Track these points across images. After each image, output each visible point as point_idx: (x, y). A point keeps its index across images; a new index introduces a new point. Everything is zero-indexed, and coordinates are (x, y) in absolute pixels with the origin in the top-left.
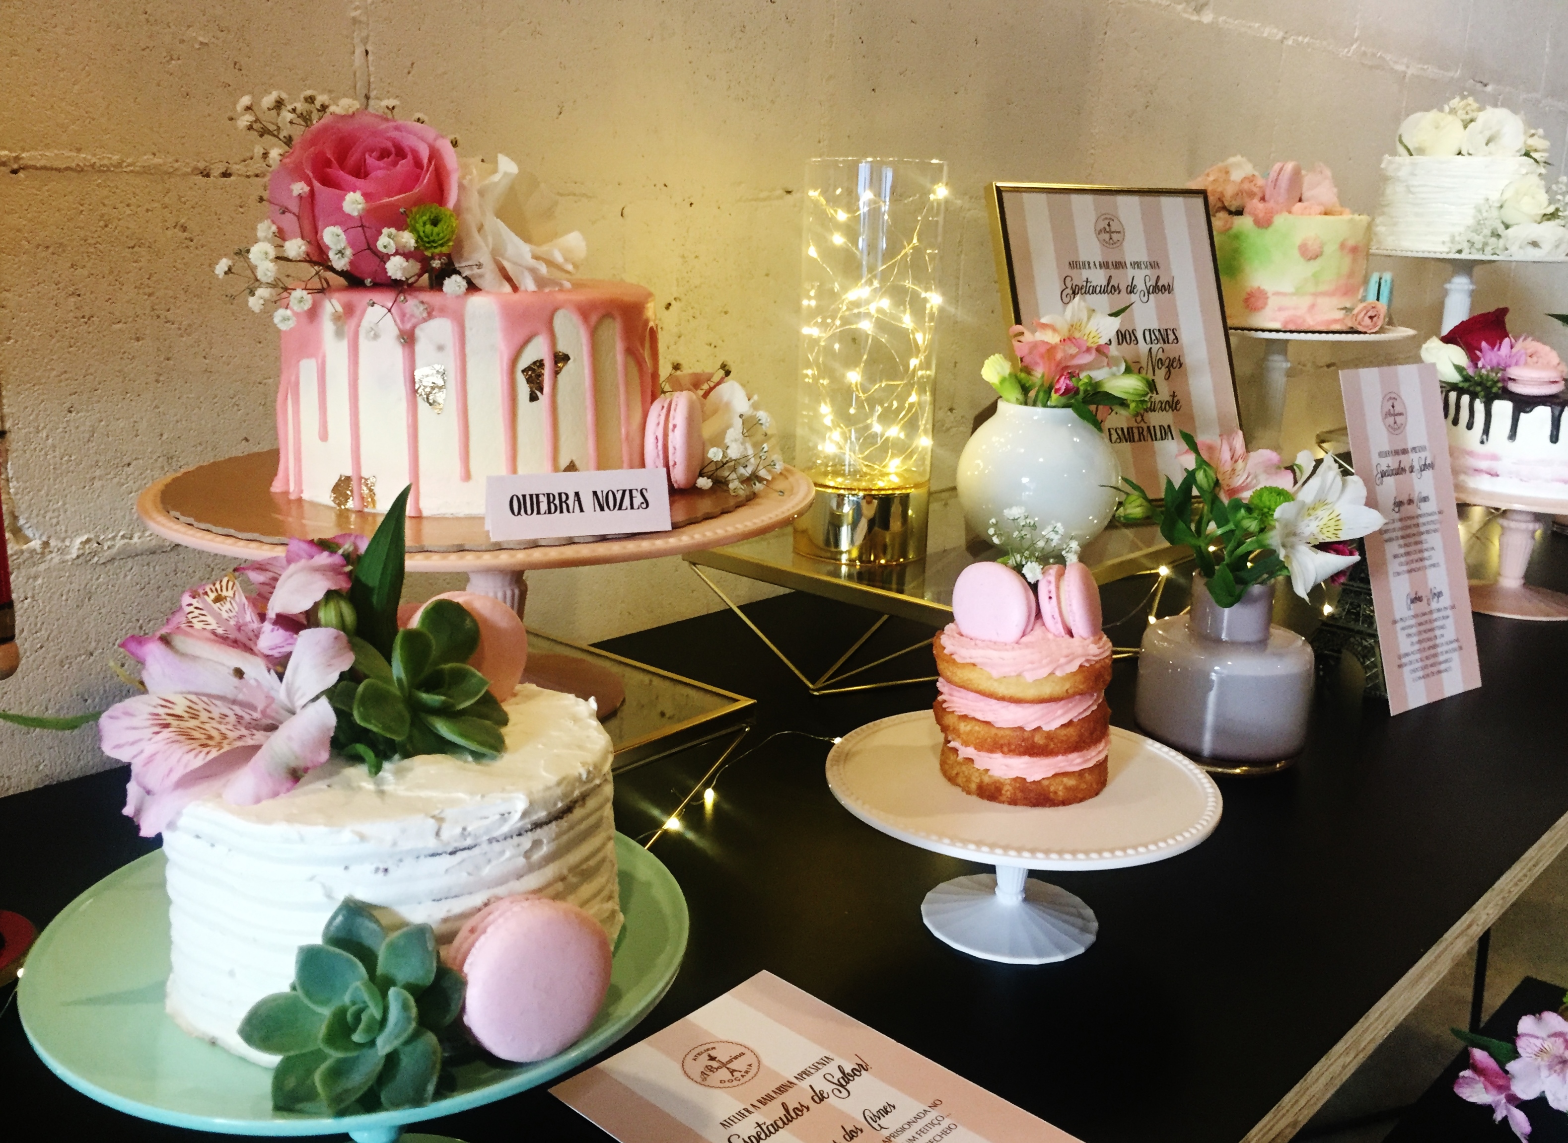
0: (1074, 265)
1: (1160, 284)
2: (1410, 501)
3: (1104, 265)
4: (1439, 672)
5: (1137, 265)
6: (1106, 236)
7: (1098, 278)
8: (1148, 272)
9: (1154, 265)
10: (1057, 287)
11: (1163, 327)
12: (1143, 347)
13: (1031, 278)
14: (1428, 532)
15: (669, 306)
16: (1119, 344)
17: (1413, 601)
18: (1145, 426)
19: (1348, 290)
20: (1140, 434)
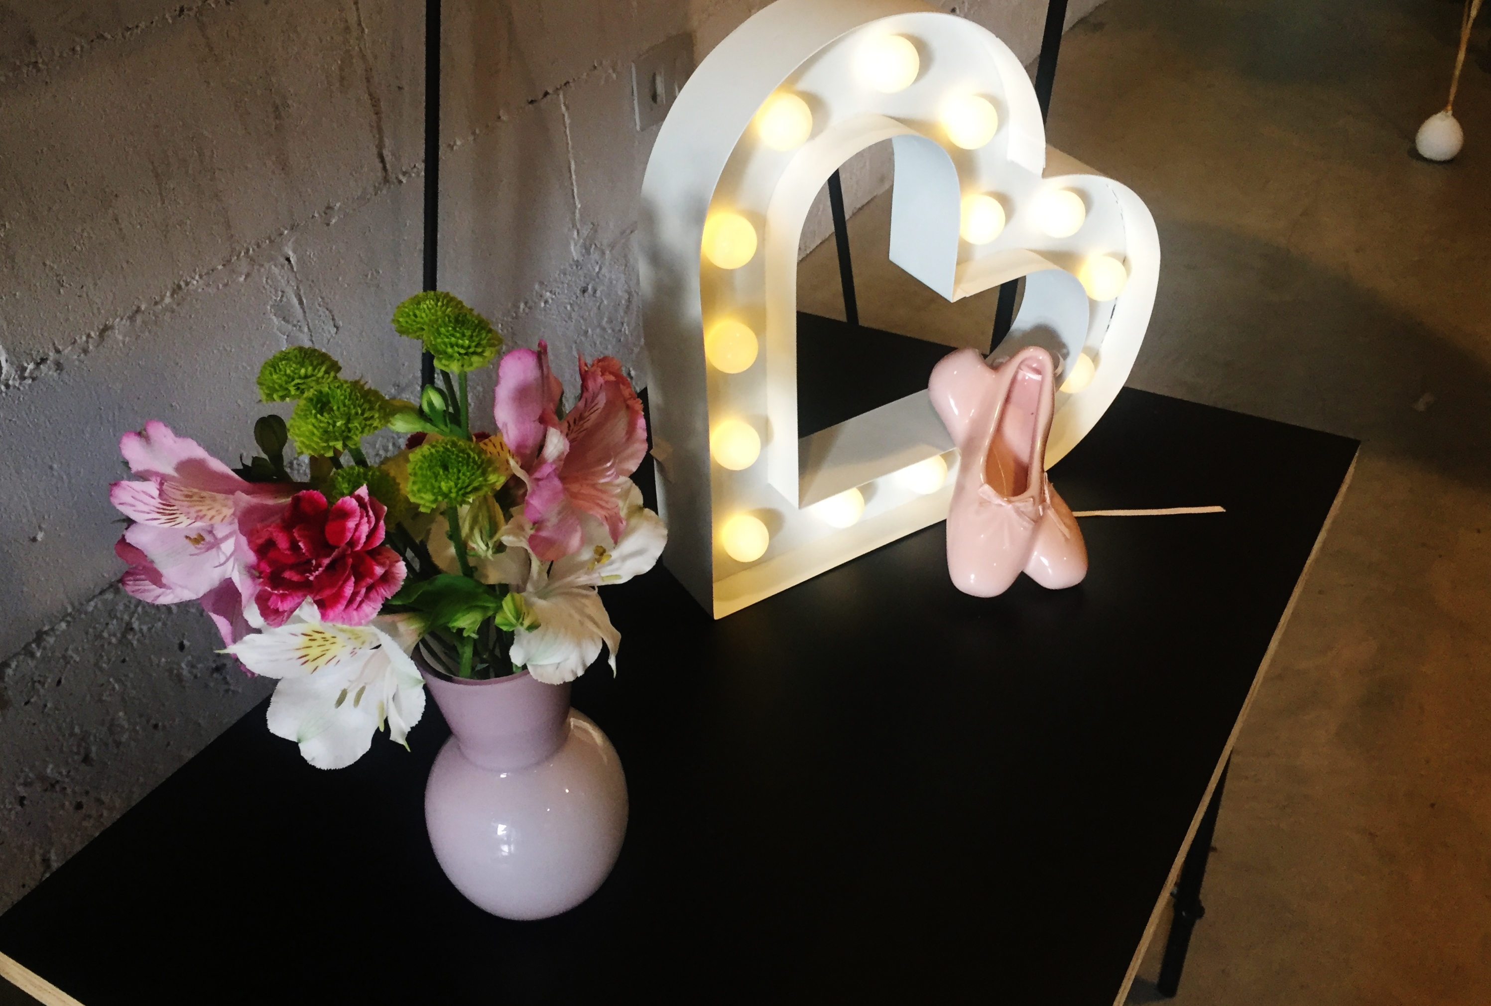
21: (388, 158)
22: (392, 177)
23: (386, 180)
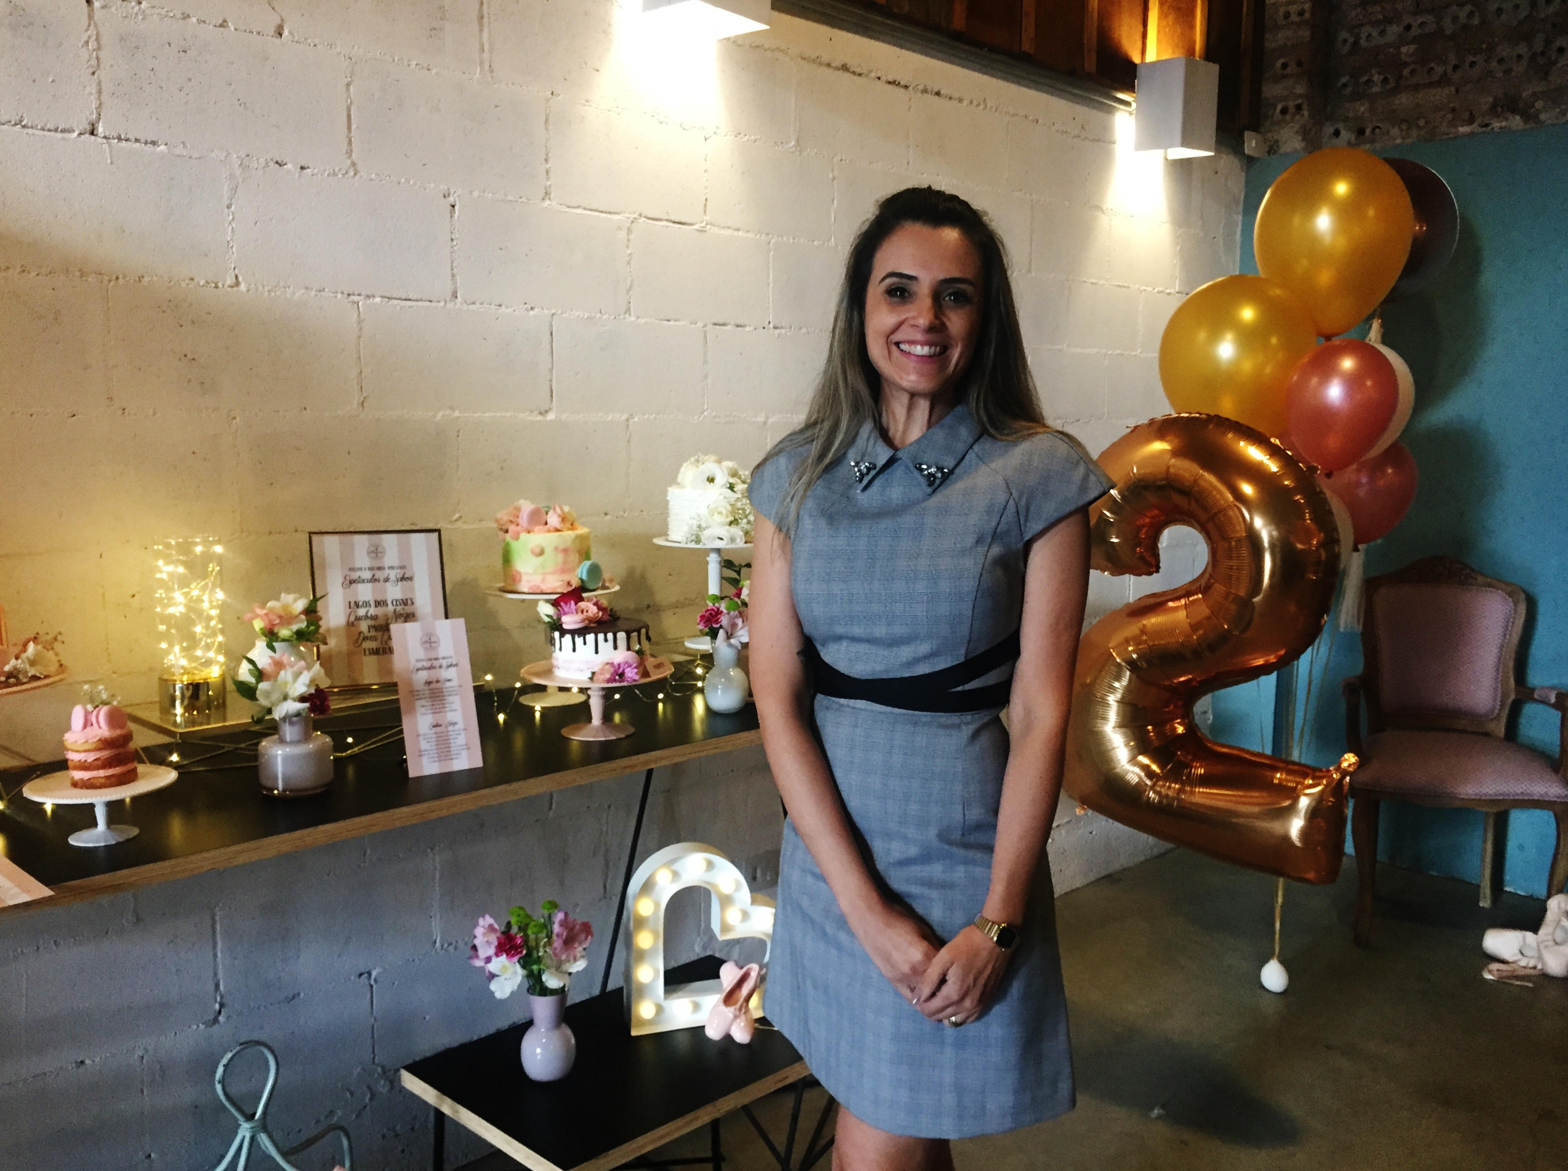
0: (352, 569)
1: (406, 576)
2: (438, 681)
3: (371, 569)
4: (452, 759)
5: (392, 568)
6: (374, 555)
7: (367, 575)
8: (399, 571)
9: (402, 567)
10: (340, 580)
11: (404, 598)
12: (391, 608)
13: (324, 578)
14: (450, 695)
15: (133, 596)
16: (376, 607)
17: (434, 726)
18: (387, 647)
19: (564, 570)
20: (383, 651)
21: (608, 887)
22: (608, 896)
23: (605, 897)
